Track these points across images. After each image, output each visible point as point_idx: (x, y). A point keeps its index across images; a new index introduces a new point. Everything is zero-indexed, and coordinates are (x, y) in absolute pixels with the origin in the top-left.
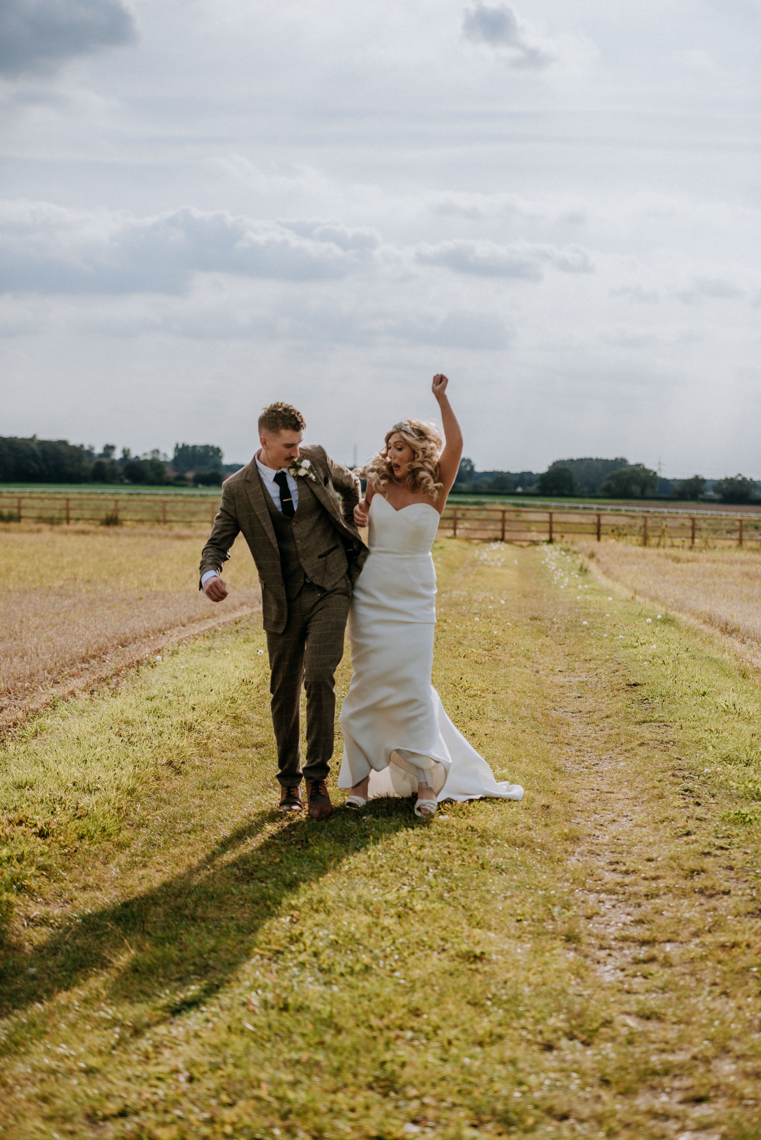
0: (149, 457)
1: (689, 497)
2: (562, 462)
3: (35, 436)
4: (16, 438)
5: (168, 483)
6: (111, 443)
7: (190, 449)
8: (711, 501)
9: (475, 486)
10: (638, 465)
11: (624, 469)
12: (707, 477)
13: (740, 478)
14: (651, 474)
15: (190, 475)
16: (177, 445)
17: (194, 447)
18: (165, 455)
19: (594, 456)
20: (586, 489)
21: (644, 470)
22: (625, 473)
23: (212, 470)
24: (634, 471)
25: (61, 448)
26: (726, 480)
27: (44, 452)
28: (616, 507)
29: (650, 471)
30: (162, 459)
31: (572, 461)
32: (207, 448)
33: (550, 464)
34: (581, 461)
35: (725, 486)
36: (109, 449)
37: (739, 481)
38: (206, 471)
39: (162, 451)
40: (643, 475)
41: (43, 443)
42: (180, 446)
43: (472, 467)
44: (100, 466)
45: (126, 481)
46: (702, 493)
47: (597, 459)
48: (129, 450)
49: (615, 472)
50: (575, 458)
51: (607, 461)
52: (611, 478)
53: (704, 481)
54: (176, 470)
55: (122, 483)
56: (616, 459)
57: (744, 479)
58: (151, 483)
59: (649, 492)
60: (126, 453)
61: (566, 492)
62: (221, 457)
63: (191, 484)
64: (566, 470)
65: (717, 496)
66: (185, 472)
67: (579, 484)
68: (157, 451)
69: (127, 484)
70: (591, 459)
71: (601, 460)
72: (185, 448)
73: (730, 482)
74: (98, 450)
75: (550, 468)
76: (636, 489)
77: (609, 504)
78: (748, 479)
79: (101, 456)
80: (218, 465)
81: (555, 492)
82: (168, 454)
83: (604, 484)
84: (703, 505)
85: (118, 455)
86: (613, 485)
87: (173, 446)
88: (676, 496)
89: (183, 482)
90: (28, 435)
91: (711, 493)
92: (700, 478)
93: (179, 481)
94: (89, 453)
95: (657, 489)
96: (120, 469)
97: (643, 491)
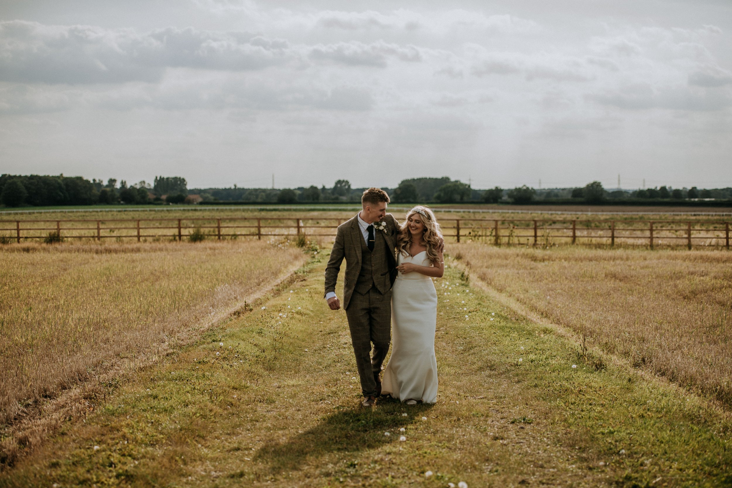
0: (138, 187)
1: (492, 201)
2: (407, 181)
3: (62, 175)
4: (48, 176)
5: (150, 203)
6: (113, 178)
7: (165, 180)
8: (506, 203)
9: (352, 198)
10: (457, 181)
11: (449, 184)
12: (502, 188)
13: (525, 188)
14: (467, 187)
15: (164, 197)
16: (157, 177)
17: (168, 179)
18: (149, 185)
19: (428, 177)
20: (424, 198)
21: (462, 184)
22: (450, 186)
23: (179, 193)
24: (455, 185)
25: (78, 181)
26: (516, 189)
27: (67, 185)
28: (447, 210)
29: (466, 185)
30: (146, 186)
31: (414, 180)
32: (176, 179)
33: (400, 182)
34: (420, 180)
35: (515, 193)
36: (112, 181)
37: (525, 190)
38: (175, 194)
39: (147, 182)
40: (461, 187)
41: (66, 179)
42: (158, 178)
43: (349, 186)
44: (104, 193)
45: (122, 202)
46: (501, 198)
47: (430, 178)
48: (125, 182)
49: (444, 186)
50: (416, 178)
51: (436, 179)
52: (441, 190)
53: (501, 190)
54: (155, 194)
55: (119, 203)
56: (443, 178)
57: (528, 188)
58: (138, 203)
59: (465, 199)
60: (123, 183)
61: (412, 200)
62: (185, 185)
63: (165, 203)
64: (411, 186)
65: (509, 200)
66: (161, 195)
67: (419, 195)
68: (144, 182)
69: (122, 204)
70: (426, 178)
71: (432, 179)
72: (162, 179)
73: (518, 190)
74: (105, 183)
75: (400, 185)
76: (458, 197)
77: (442, 208)
78: (530, 188)
79: (107, 186)
80: (184, 190)
81: (404, 201)
82: (151, 183)
83: (436, 195)
84: (501, 206)
85: (118, 185)
86: (442, 195)
87: (154, 178)
88: (483, 201)
89: (159, 202)
90: (57, 174)
91: (505, 198)
92: (499, 188)
93: (157, 201)
94: (99, 185)
95: (471, 196)
96: (118, 194)
97: (462, 199)
